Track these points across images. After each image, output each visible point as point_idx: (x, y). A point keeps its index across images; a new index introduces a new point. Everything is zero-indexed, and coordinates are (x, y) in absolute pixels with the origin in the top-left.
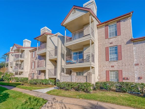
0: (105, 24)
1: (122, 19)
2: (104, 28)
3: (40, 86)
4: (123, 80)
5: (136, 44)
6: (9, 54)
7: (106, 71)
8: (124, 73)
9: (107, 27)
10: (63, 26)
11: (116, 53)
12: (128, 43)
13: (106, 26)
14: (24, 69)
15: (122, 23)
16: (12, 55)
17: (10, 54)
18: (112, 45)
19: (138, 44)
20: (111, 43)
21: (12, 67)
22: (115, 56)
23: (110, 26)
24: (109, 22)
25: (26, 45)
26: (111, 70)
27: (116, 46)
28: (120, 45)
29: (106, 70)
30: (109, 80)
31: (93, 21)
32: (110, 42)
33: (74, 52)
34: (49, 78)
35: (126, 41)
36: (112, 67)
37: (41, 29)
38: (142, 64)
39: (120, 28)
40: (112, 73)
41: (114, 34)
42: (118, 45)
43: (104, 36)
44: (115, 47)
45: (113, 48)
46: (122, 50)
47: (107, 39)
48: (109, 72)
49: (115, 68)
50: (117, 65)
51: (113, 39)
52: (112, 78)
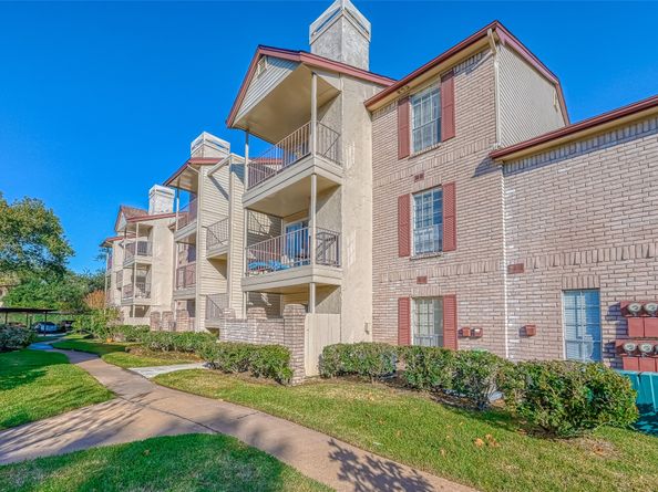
0: (395, 94)
1: (459, 63)
2: (393, 115)
3: (169, 357)
4: (460, 337)
5: (514, 172)
6: (112, 242)
7: (400, 299)
8: (462, 306)
9: (404, 106)
10: (235, 128)
11: (438, 220)
12: (481, 170)
13: (400, 103)
14: (152, 294)
15: (461, 81)
16: (120, 245)
17: (116, 243)
18: (422, 185)
19: (523, 170)
20: (419, 177)
21: (120, 289)
22: (432, 233)
23: (419, 100)
24: (411, 84)
25: (157, 207)
26: (417, 295)
27: (437, 190)
28: (451, 180)
29: (400, 294)
30: (409, 341)
31: (340, 92)
32: (416, 171)
33: (288, 225)
34: (208, 329)
35: (474, 162)
36: (422, 280)
37: (193, 145)
38: (538, 264)
39: (453, 105)
40: (424, 307)
41: (433, 132)
42: (445, 182)
43: (393, 146)
44: (432, 191)
45: (425, 197)
46: (459, 203)
47: (405, 162)
48: (409, 303)
49: (433, 289)
50: (437, 274)
51: (424, 156)
52: (424, 331)
